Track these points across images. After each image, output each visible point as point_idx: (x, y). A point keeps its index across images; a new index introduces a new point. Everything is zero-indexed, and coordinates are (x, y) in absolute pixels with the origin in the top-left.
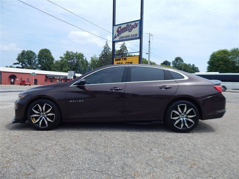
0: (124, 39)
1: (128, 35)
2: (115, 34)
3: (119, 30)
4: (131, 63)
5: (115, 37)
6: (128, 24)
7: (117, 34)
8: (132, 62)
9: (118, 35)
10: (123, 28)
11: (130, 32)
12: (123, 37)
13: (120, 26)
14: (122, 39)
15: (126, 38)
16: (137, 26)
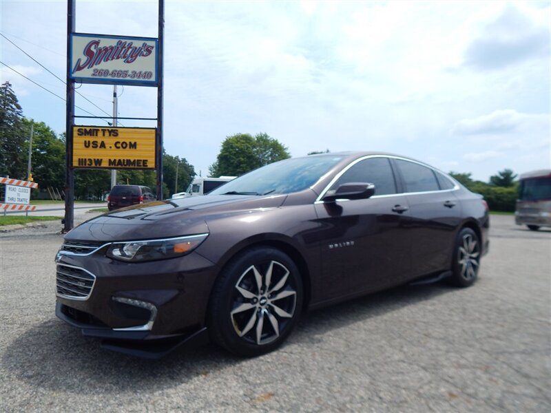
0: (109, 77)
1: (123, 70)
2: (79, 60)
3: (93, 48)
4: (133, 146)
5: (79, 68)
6: (123, 41)
7: (84, 59)
8: (135, 143)
9: (89, 63)
10: (106, 49)
11: (128, 62)
12: (106, 72)
13: (97, 39)
14: (103, 77)
15: (116, 78)
16: (150, 52)
